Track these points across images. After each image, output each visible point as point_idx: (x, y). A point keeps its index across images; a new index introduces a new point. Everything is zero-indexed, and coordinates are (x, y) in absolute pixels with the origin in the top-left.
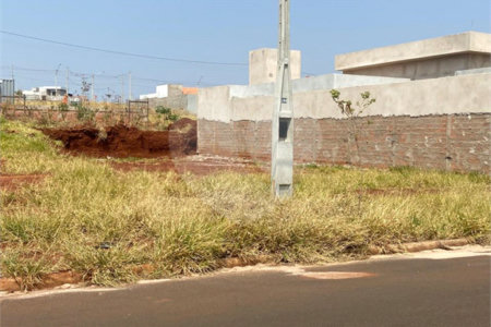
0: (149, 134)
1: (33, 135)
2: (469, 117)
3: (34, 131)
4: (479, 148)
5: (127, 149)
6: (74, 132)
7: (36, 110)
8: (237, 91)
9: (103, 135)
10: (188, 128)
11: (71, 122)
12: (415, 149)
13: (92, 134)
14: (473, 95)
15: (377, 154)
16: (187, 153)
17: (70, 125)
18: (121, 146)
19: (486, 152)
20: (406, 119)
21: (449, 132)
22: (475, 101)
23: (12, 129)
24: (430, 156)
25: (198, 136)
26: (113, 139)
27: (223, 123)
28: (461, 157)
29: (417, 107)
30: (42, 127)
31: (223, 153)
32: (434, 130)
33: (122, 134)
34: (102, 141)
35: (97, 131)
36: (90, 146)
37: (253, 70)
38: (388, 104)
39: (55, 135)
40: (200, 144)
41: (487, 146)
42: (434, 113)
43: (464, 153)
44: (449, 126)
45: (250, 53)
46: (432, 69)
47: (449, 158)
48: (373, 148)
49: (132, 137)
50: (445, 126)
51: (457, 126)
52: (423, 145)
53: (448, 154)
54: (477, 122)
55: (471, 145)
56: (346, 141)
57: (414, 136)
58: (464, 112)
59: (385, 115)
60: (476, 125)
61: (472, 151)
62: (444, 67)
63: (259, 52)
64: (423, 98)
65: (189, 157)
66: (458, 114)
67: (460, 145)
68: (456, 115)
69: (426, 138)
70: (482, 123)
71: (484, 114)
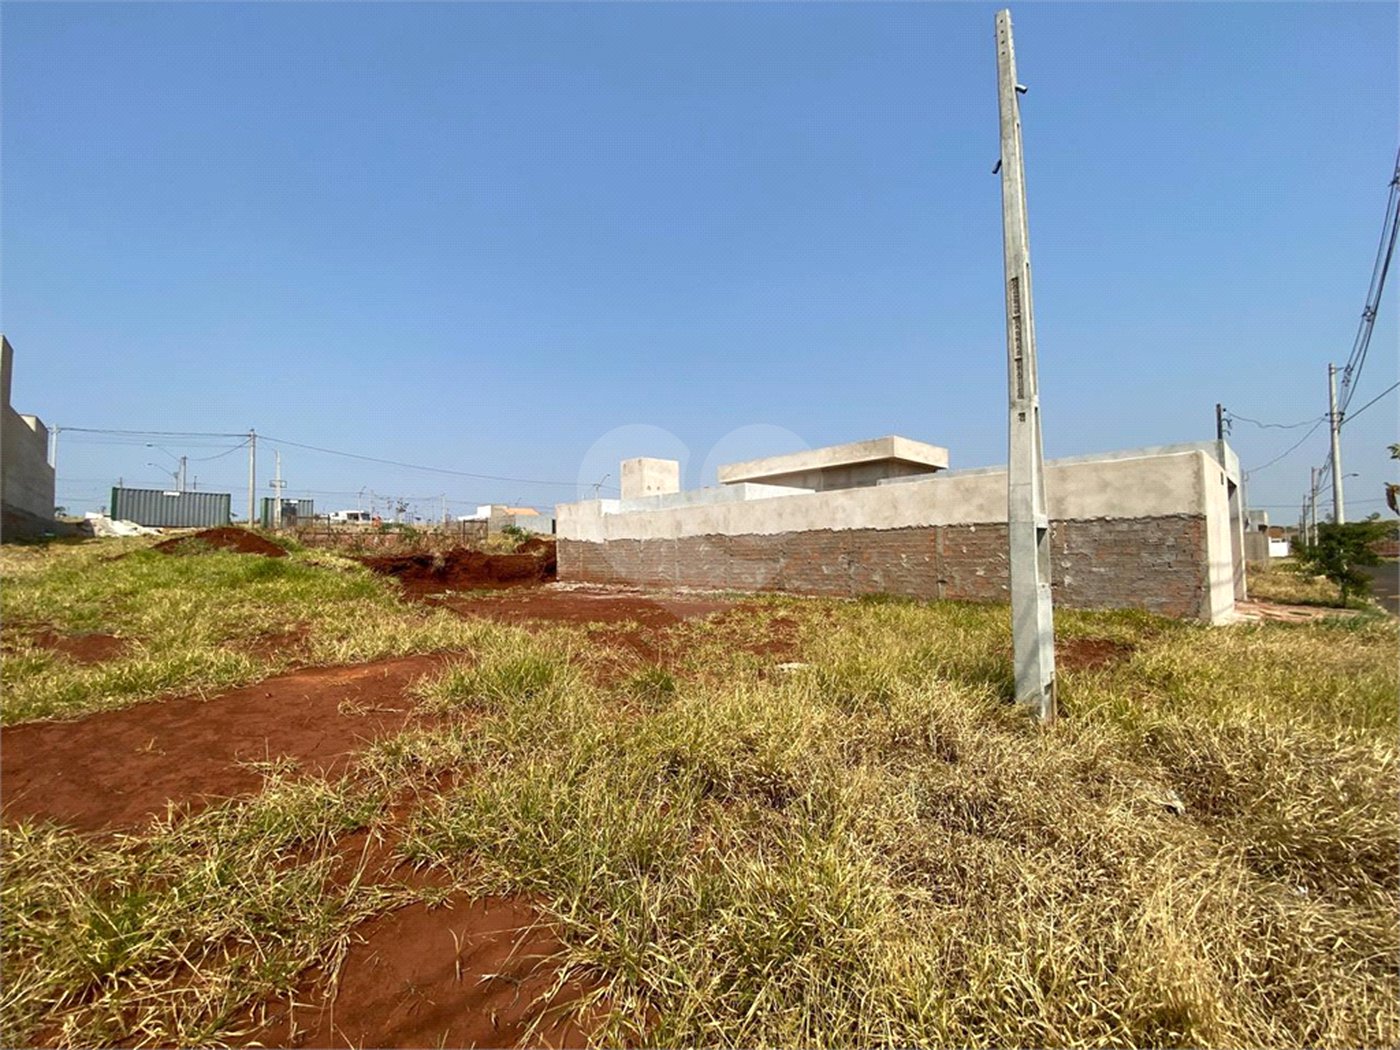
0: (497, 558)
1: (350, 569)
2: (973, 529)
3: (349, 562)
4: (992, 568)
5: (469, 580)
6: (400, 559)
7: (345, 533)
8: (610, 506)
9: (439, 563)
10: (543, 550)
11: (392, 547)
12: (886, 570)
13: (425, 561)
15: (827, 577)
16: (543, 580)
17: (394, 552)
18: (462, 576)
19: (1003, 574)
20: (870, 533)
21: (940, 548)
22: (981, 507)
23: (315, 560)
24: (909, 578)
25: (558, 559)
26: (452, 567)
27: (594, 544)
28: (963, 580)
29: (886, 518)
30: (356, 555)
31: (595, 580)
32: (915, 546)
34: (438, 570)
35: (432, 558)
36: (423, 577)
37: (626, 483)
38: (840, 515)
39: (386, 566)
40: (561, 568)
41: (1005, 566)
42: (913, 524)
43: (967, 575)
44: (940, 540)
45: (622, 463)
46: (842, 479)
47: (943, 582)
48: (819, 570)
49: (476, 564)
50: (934, 541)
51: (953, 540)
52: (899, 565)
53: (940, 578)
54: (985, 534)
55: (978, 565)
57: (883, 554)
58: (963, 522)
59: (836, 529)
60: (984, 539)
61: (981, 573)
62: (855, 476)
63: (635, 461)
64: (895, 507)
65: (548, 585)
66: (954, 523)
67: (960, 564)
68: (950, 526)
69: (904, 556)
70: (994, 535)
71: (996, 524)
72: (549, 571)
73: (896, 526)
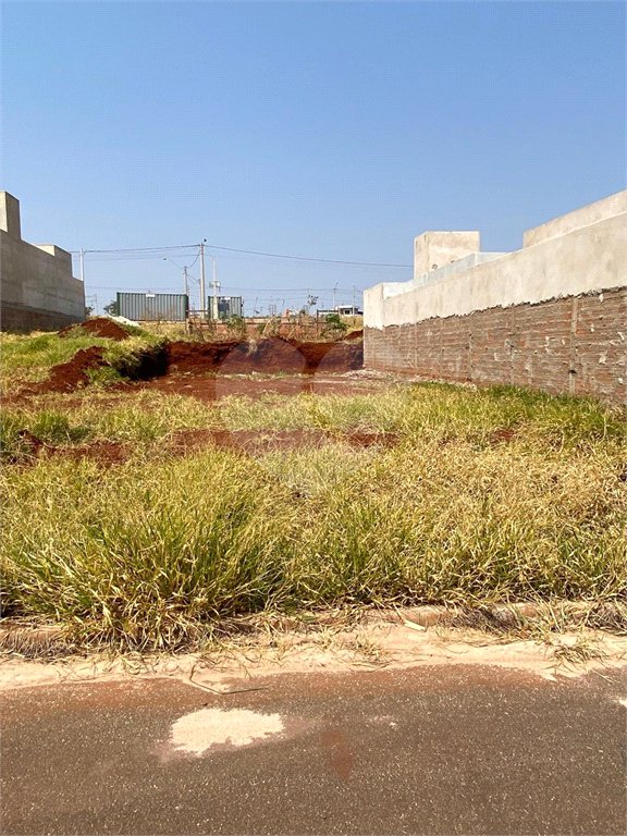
0: (308, 345)
2: (601, 297)
4: (613, 353)
5: (281, 364)
8: (390, 290)
9: (253, 349)
12: (535, 357)
14: (607, 256)
15: (496, 366)
18: (275, 359)
19: (622, 360)
20: (527, 308)
21: (574, 327)
22: (609, 267)
24: (550, 368)
25: (364, 348)
26: (266, 353)
27: (378, 330)
28: (589, 369)
29: (537, 288)
32: (556, 325)
33: (277, 347)
34: (252, 354)
35: (248, 344)
38: (507, 287)
41: (622, 349)
42: (557, 295)
43: (592, 363)
44: (574, 317)
47: (573, 372)
48: (493, 358)
50: (570, 316)
51: (585, 315)
52: (543, 350)
53: (571, 366)
54: (610, 305)
55: (601, 349)
56: (467, 348)
57: (534, 336)
58: (594, 289)
59: (504, 305)
60: (610, 311)
61: (602, 360)
66: (586, 293)
67: (587, 350)
68: (584, 295)
69: (547, 338)
70: (618, 306)
71: (620, 289)
72: (355, 360)
73: (543, 299)
